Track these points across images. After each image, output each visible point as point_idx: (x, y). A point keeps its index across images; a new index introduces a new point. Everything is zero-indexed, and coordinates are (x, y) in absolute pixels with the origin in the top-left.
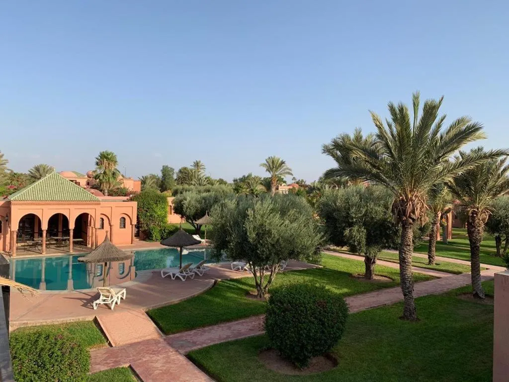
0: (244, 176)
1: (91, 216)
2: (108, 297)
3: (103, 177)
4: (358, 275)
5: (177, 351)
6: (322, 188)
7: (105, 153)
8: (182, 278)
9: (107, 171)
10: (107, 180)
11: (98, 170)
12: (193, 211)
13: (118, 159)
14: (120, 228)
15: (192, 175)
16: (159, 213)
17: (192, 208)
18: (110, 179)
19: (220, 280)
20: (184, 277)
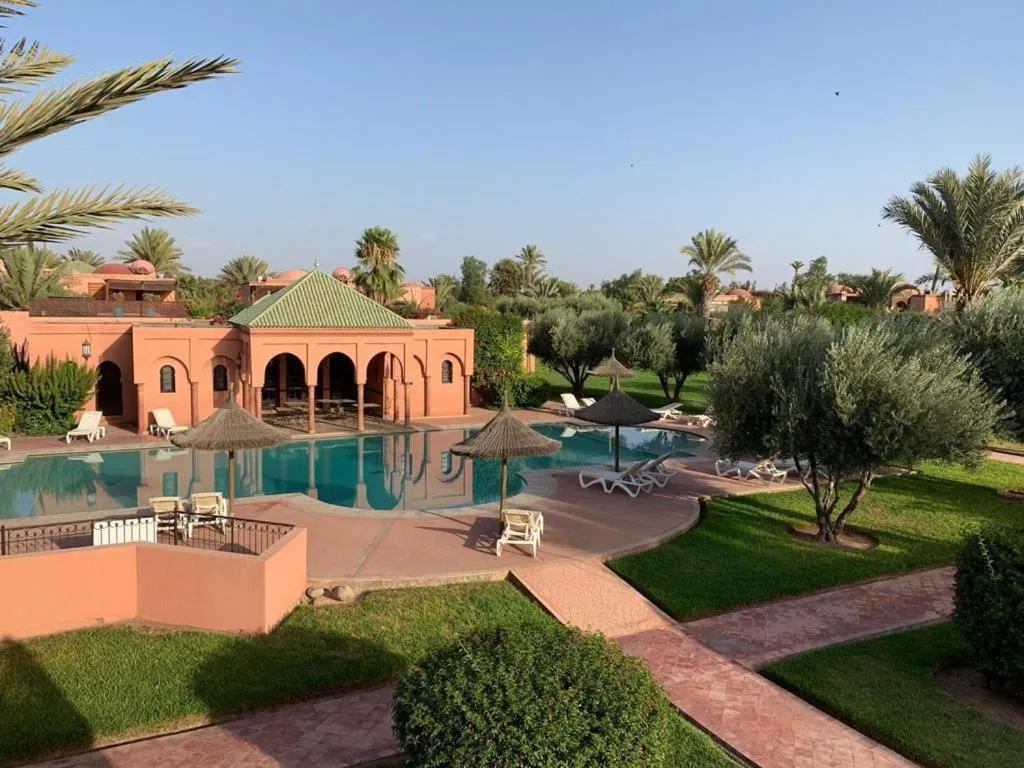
0: (624, 276)
1: (392, 356)
2: (524, 532)
3: (373, 280)
4: (1010, 491)
5: (734, 662)
6: (812, 298)
7: (373, 232)
8: (630, 493)
9: (380, 267)
10: (381, 287)
11: (362, 267)
12: (572, 349)
13: (399, 242)
14: (443, 382)
15: (521, 276)
16: (509, 352)
17: (570, 342)
18: (387, 285)
19: (708, 498)
20: (633, 489)
